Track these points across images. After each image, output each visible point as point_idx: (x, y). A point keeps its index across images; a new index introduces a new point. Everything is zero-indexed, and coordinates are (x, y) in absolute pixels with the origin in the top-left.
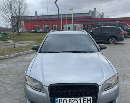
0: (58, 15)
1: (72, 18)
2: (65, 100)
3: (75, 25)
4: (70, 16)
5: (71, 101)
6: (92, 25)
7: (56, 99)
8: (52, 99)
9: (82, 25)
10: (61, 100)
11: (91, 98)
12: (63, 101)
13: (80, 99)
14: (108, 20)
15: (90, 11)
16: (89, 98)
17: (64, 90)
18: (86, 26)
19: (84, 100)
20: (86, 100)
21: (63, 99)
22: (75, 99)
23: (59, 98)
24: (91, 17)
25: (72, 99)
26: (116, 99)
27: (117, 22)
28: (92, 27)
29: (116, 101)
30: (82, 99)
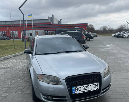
0: (24, 21)
1: (32, 24)
2: (80, 88)
3: (37, 30)
4: (29, 22)
5: (84, 88)
6: (52, 31)
7: (73, 89)
8: (69, 89)
9: (44, 31)
10: (76, 88)
11: (98, 83)
12: (78, 89)
13: (91, 85)
14: (67, 26)
15: (49, 17)
16: (96, 84)
17: (78, 80)
18: (46, 32)
19: (94, 85)
20: (95, 85)
21: (78, 87)
22: (87, 85)
23: (75, 87)
24: (50, 23)
25: (85, 86)
26: (110, 83)
27: (76, 27)
28: (52, 32)
29: (110, 84)
30: (92, 85)
